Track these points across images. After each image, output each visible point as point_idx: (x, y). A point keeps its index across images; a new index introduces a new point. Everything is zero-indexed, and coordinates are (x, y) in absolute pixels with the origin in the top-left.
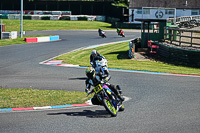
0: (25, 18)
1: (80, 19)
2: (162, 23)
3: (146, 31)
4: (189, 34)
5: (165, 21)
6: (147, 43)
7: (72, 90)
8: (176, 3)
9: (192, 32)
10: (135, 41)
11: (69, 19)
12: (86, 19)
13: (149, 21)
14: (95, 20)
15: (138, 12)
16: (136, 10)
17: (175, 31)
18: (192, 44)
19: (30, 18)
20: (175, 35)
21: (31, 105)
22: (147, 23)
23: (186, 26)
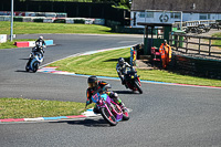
0: (15, 20)
1: (76, 22)
2: (167, 28)
3: (150, 36)
4: (197, 41)
5: (171, 26)
6: (150, 49)
7: (67, 101)
8: (183, 6)
9: (200, 38)
10: (137, 48)
11: (64, 22)
12: (83, 22)
13: (153, 25)
14: (94, 23)
15: (141, 16)
16: (138, 13)
17: (181, 36)
18: (199, 51)
19: (21, 20)
20: (181, 42)
21: (21, 116)
22: (150, 28)
23: (193, 31)
